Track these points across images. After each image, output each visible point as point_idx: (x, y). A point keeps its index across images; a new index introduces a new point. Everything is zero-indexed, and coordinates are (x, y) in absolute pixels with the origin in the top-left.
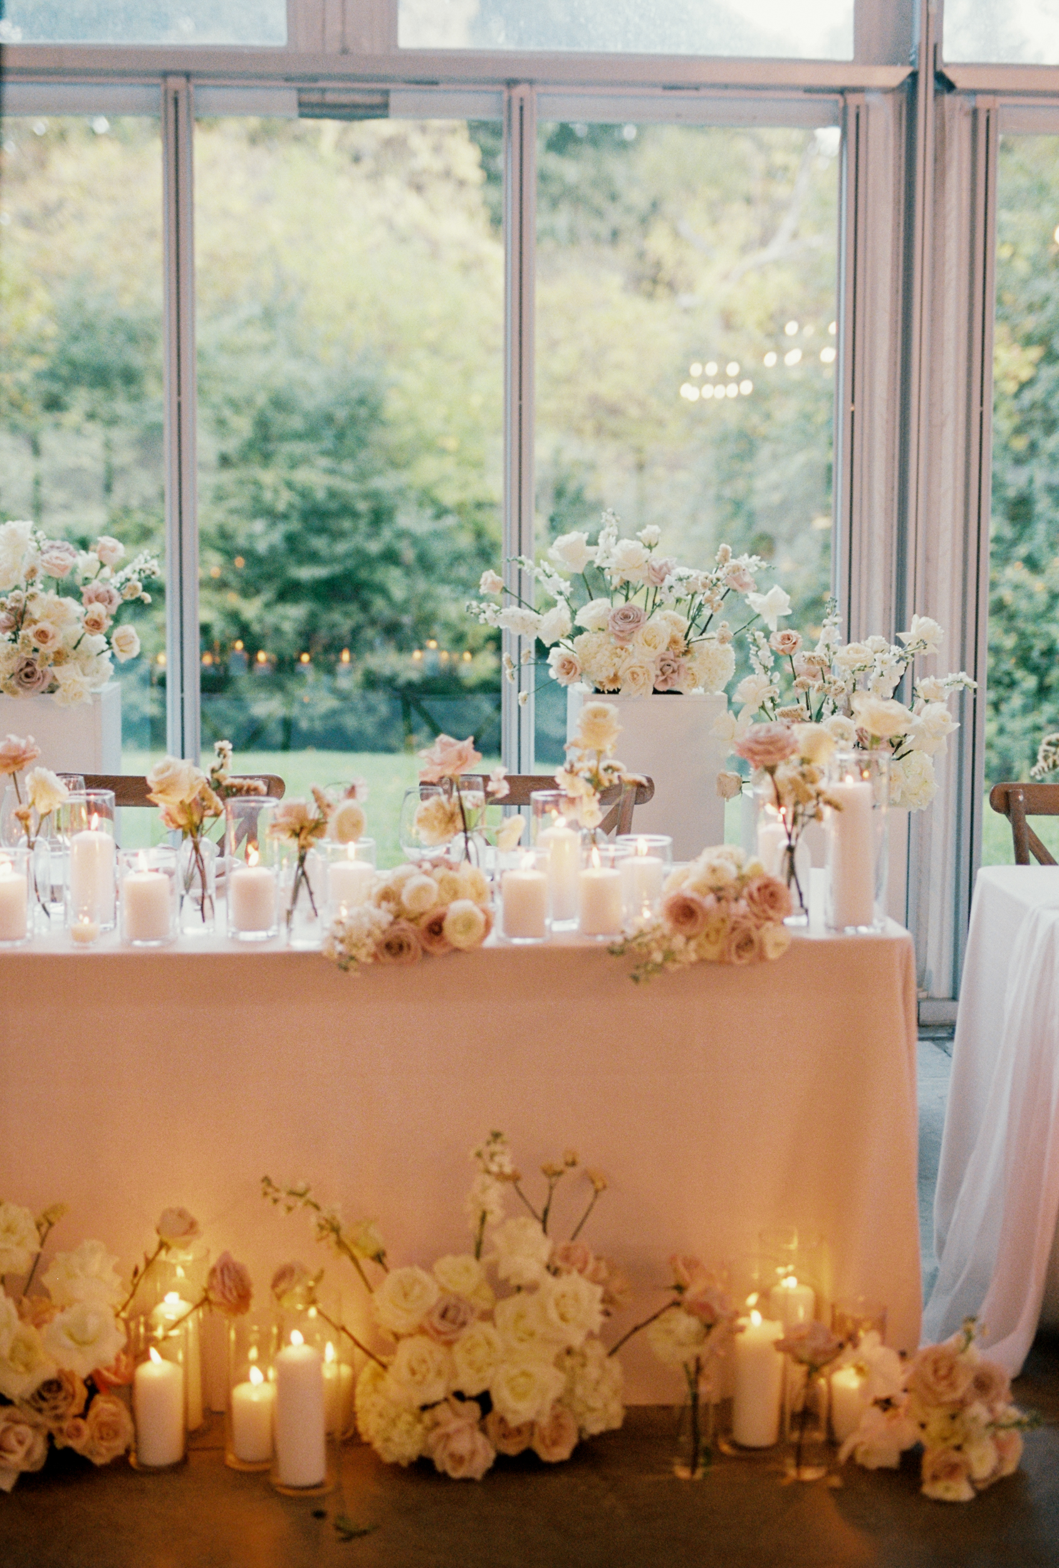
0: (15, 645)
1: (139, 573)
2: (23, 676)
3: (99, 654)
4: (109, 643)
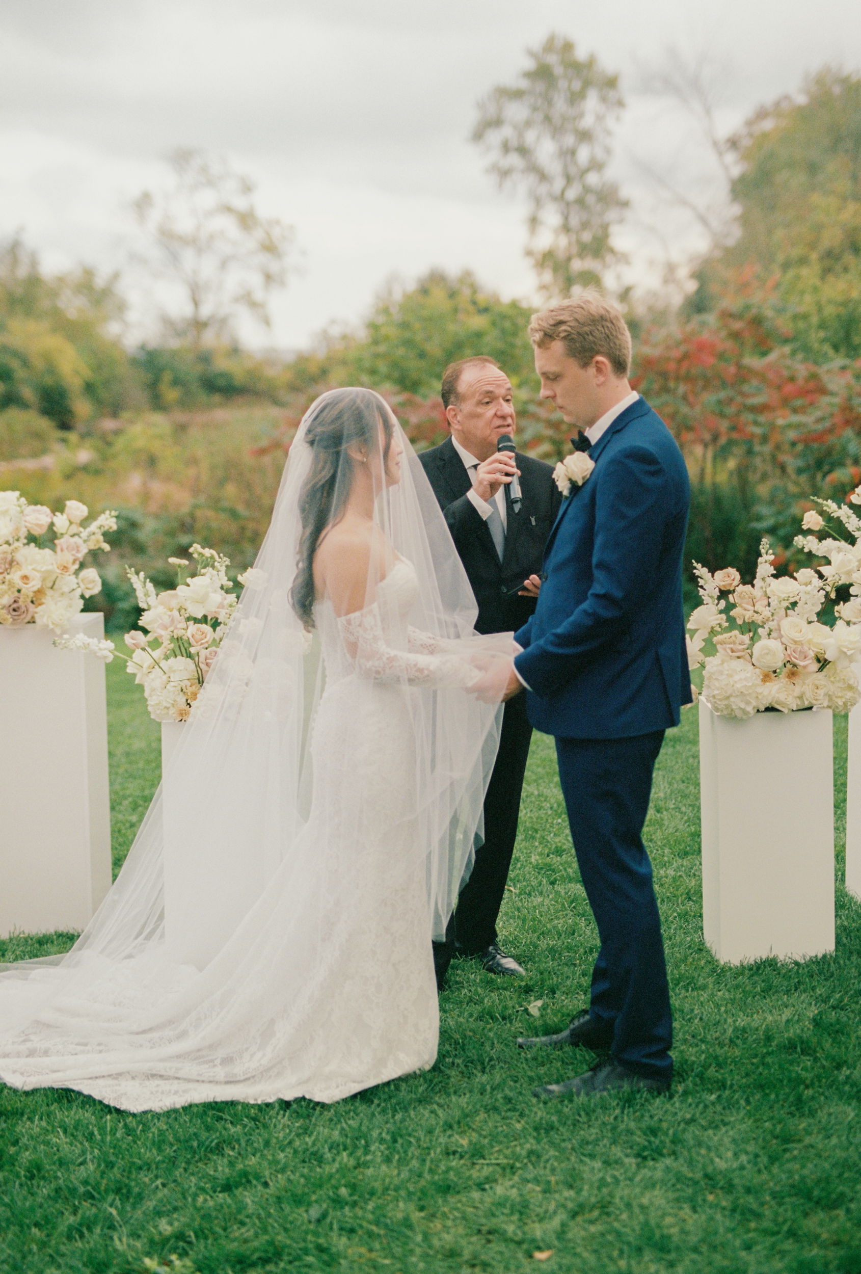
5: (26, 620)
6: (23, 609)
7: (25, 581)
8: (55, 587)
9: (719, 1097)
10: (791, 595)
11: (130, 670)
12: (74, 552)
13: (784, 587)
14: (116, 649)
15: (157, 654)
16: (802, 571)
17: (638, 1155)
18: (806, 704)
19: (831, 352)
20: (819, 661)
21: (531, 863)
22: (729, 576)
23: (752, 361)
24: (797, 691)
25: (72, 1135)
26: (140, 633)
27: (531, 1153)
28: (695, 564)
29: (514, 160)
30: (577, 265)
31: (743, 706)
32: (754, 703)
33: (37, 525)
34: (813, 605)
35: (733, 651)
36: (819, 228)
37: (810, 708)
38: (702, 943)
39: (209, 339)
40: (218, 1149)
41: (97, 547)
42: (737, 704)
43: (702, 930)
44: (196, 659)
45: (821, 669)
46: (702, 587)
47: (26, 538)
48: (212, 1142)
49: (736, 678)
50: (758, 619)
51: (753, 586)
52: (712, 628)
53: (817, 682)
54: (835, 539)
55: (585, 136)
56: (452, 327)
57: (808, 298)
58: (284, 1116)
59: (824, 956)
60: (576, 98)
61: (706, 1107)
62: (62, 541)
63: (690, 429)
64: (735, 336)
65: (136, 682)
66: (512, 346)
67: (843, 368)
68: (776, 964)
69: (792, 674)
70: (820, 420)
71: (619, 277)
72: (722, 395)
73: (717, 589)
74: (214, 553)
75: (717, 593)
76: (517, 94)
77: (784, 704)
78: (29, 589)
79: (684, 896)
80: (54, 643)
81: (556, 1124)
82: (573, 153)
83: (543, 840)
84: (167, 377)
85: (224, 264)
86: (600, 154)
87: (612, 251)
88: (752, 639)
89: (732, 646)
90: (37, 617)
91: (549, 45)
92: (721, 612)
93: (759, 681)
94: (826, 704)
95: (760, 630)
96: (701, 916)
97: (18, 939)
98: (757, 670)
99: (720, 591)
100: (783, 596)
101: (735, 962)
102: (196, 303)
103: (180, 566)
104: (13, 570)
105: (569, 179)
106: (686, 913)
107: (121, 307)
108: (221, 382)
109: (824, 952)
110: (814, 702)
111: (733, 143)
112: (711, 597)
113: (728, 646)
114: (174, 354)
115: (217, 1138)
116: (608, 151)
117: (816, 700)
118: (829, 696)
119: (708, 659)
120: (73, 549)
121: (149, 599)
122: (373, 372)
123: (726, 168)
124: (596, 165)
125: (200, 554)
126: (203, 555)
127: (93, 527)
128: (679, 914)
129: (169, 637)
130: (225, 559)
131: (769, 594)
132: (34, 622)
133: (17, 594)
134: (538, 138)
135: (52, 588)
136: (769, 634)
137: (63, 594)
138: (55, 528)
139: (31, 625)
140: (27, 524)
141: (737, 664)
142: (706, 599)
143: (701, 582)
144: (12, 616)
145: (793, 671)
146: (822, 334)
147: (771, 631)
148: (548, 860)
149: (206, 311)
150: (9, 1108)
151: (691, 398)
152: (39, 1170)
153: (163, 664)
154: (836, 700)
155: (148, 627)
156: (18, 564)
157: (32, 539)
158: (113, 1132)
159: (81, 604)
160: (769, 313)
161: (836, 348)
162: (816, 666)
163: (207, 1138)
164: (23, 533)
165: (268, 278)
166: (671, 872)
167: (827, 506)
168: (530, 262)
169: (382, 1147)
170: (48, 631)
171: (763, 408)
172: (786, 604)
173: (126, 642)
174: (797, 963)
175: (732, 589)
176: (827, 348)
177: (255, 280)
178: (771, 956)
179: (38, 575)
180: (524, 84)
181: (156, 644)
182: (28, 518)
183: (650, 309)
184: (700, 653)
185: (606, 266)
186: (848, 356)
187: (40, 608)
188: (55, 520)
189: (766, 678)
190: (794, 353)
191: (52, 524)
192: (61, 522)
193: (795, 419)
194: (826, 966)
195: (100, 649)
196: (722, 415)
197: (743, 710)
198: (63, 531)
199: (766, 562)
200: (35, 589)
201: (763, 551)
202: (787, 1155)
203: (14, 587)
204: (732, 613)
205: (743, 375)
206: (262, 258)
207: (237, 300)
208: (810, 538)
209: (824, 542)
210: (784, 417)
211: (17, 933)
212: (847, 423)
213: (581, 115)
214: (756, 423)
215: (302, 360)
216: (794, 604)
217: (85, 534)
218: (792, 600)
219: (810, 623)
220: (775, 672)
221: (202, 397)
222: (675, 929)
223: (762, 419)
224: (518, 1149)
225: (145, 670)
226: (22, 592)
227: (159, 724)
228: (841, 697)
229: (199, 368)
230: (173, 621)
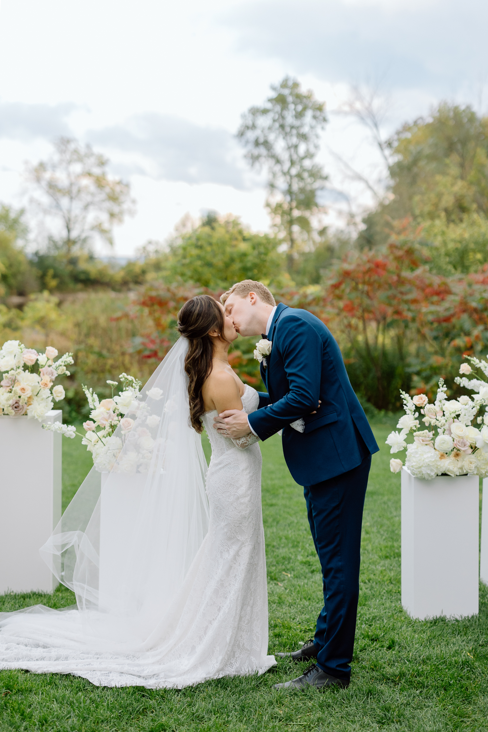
0: (11, 394)
1: (65, 362)
2: (14, 408)
3: (47, 398)
4: (51, 393)
5: (22, 414)
6: (21, 407)
7: (23, 391)
8: (38, 395)
9: (421, 692)
10: (457, 410)
11: (83, 443)
12: (50, 376)
13: (453, 406)
14: (76, 431)
15: (101, 433)
16: (462, 397)
17: (378, 722)
18: (465, 472)
19: (453, 270)
20: (472, 448)
21: (298, 560)
22: (421, 399)
23: (406, 274)
24: (460, 464)
25: (61, 703)
26: (92, 422)
27: (319, 719)
28: (401, 392)
29: (262, 151)
30: (296, 213)
31: (429, 472)
32: (436, 471)
33: (30, 360)
34: (469, 416)
35: (423, 441)
36: (440, 196)
37: (466, 475)
38: (401, 608)
39: (76, 251)
40: (144, 712)
41: (62, 373)
42: (425, 471)
43: (400, 600)
44: (123, 437)
45: (473, 452)
46: (405, 405)
47: (23, 367)
48: (140, 708)
49: (425, 456)
50: (439, 424)
51: (435, 405)
52: (411, 428)
53: (471, 460)
54: (478, 379)
55: (304, 137)
56: (228, 249)
57: (439, 239)
58: (178, 695)
59: (473, 617)
60: (299, 115)
61: (414, 697)
62: (43, 369)
63: (369, 312)
64: (398, 259)
65: (87, 450)
66: (264, 261)
67: (460, 280)
68: (445, 620)
69: (457, 455)
70: (447, 310)
71: (320, 221)
72: (390, 293)
73: (414, 406)
74: (133, 378)
75: (414, 408)
76: (265, 112)
77: (452, 472)
78: (25, 397)
79: (388, 581)
80: (43, 426)
81: (332, 704)
82: (296, 147)
83: (303, 548)
84: (51, 272)
85: (86, 207)
86: (312, 149)
87: (316, 205)
88: (434, 435)
89: (423, 438)
90: (28, 411)
91: (284, 84)
92: (416, 419)
93: (438, 459)
94: (475, 473)
95: (439, 430)
96: (400, 592)
97: (10, 595)
98: (437, 452)
99: (416, 407)
100: (452, 411)
101: (422, 618)
102: (69, 231)
103: (113, 385)
104: (15, 385)
105: (292, 163)
106: (391, 591)
107: (25, 231)
108: (82, 277)
109: (472, 614)
110: (469, 471)
111: (389, 144)
112: (411, 410)
113: (421, 438)
114: (55, 259)
115: (143, 706)
116: (316, 147)
117: (470, 470)
118: (478, 468)
119: (409, 446)
120: (50, 374)
121: (95, 403)
122: (183, 275)
123: (386, 158)
124: (309, 155)
125: (126, 378)
126: (128, 379)
127: (60, 362)
128: (387, 591)
129: (109, 425)
130: (139, 382)
131: (444, 410)
132: (26, 415)
133: (18, 398)
134: (276, 138)
135: (37, 395)
136: (444, 432)
137: (42, 399)
138: (38, 362)
139: (25, 416)
140: (25, 359)
141: (427, 448)
142: (408, 412)
143: (405, 402)
144: (15, 411)
145: (457, 453)
146: (447, 259)
147: (445, 430)
148: (308, 559)
149: (74, 234)
150: (24, 688)
151: (371, 294)
152: (46, 721)
153: (103, 439)
154: (481, 470)
155: (95, 419)
156: (18, 381)
157: (25, 367)
158: (85, 702)
159: (52, 405)
160: (417, 246)
161: (455, 268)
162: (470, 451)
163: (137, 707)
164: (22, 364)
165: (112, 215)
166: (380, 568)
167: (473, 361)
168: (268, 210)
169: (236, 713)
170: (34, 420)
171: (415, 301)
172: (454, 415)
173: (84, 427)
174: (457, 621)
175: (423, 406)
176: (450, 267)
177: (104, 217)
178: (443, 616)
179: (30, 388)
180: (269, 106)
181: (99, 428)
182: (25, 356)
183: (339, 240)
184: (404, 442)
185: (312, 214)
186: (462, 272)
187: (30, 407)
188: (39, 357)
189: (442, 456)
190: (431, 270)
191: (37, 360)
192: (42, 359)
193: (433, 308)
194: (474, 622)
195: (68, 431)
196: (390, 305)
197: (429, 475)
198: (44, 364)
199: (442, 391)
200: (29, 396)
201: (440, 385)
202: (464, 725)
203: (17, 394)
204: (423, 420)
205: (401, 281)
206: (108, 204)
207: (93, 228)
208: (464, 378)
209: (472, 381)
210: (426, 307)
211: (9, 592)
212: (464, 311)
213: (301, 126)
214: (409, 310)
215: (130, 264)
216: (458, 416)
217: (54, 365)
218: (457, 413)
219: (467, 426)
220: (447, 453)
221: (71, 285)
222: (385, 599)
223: (413, 307)
224: (312, 717)
225: (93, 443)
226: (21, 397)
227: (100, 474)
228: (484, 469)
229: (70, 268)
230: (110, 416)
